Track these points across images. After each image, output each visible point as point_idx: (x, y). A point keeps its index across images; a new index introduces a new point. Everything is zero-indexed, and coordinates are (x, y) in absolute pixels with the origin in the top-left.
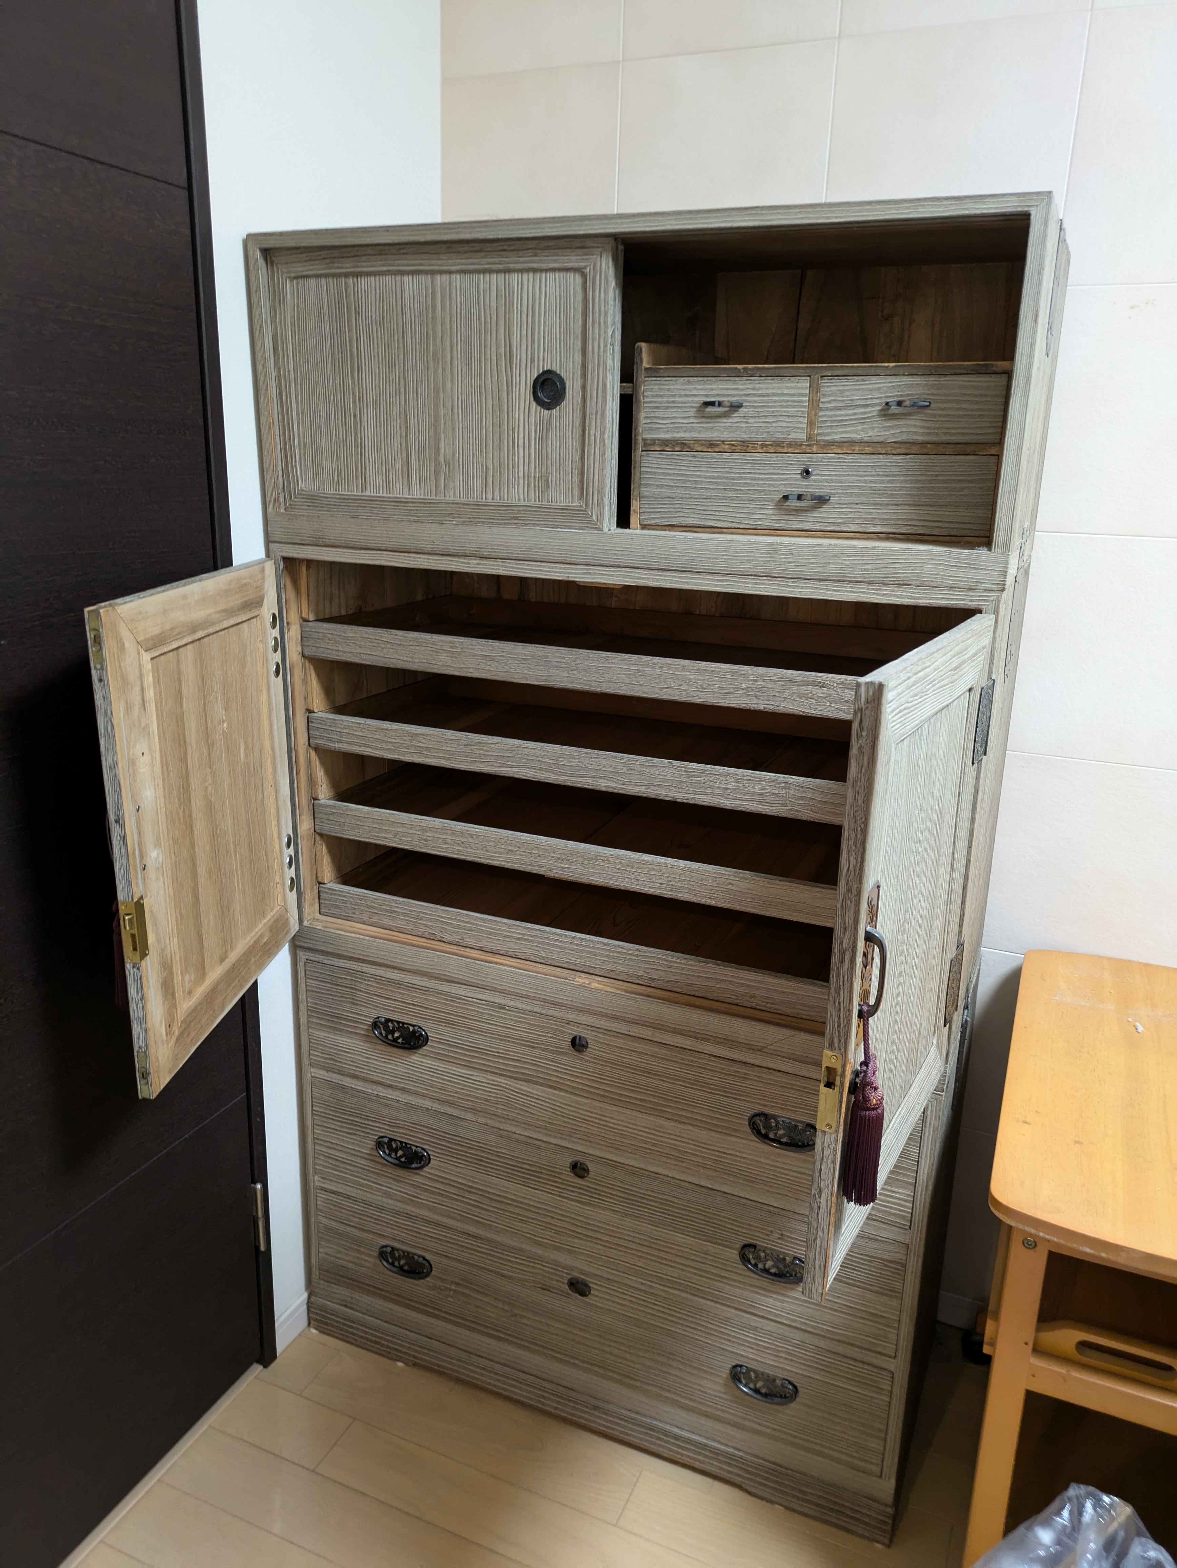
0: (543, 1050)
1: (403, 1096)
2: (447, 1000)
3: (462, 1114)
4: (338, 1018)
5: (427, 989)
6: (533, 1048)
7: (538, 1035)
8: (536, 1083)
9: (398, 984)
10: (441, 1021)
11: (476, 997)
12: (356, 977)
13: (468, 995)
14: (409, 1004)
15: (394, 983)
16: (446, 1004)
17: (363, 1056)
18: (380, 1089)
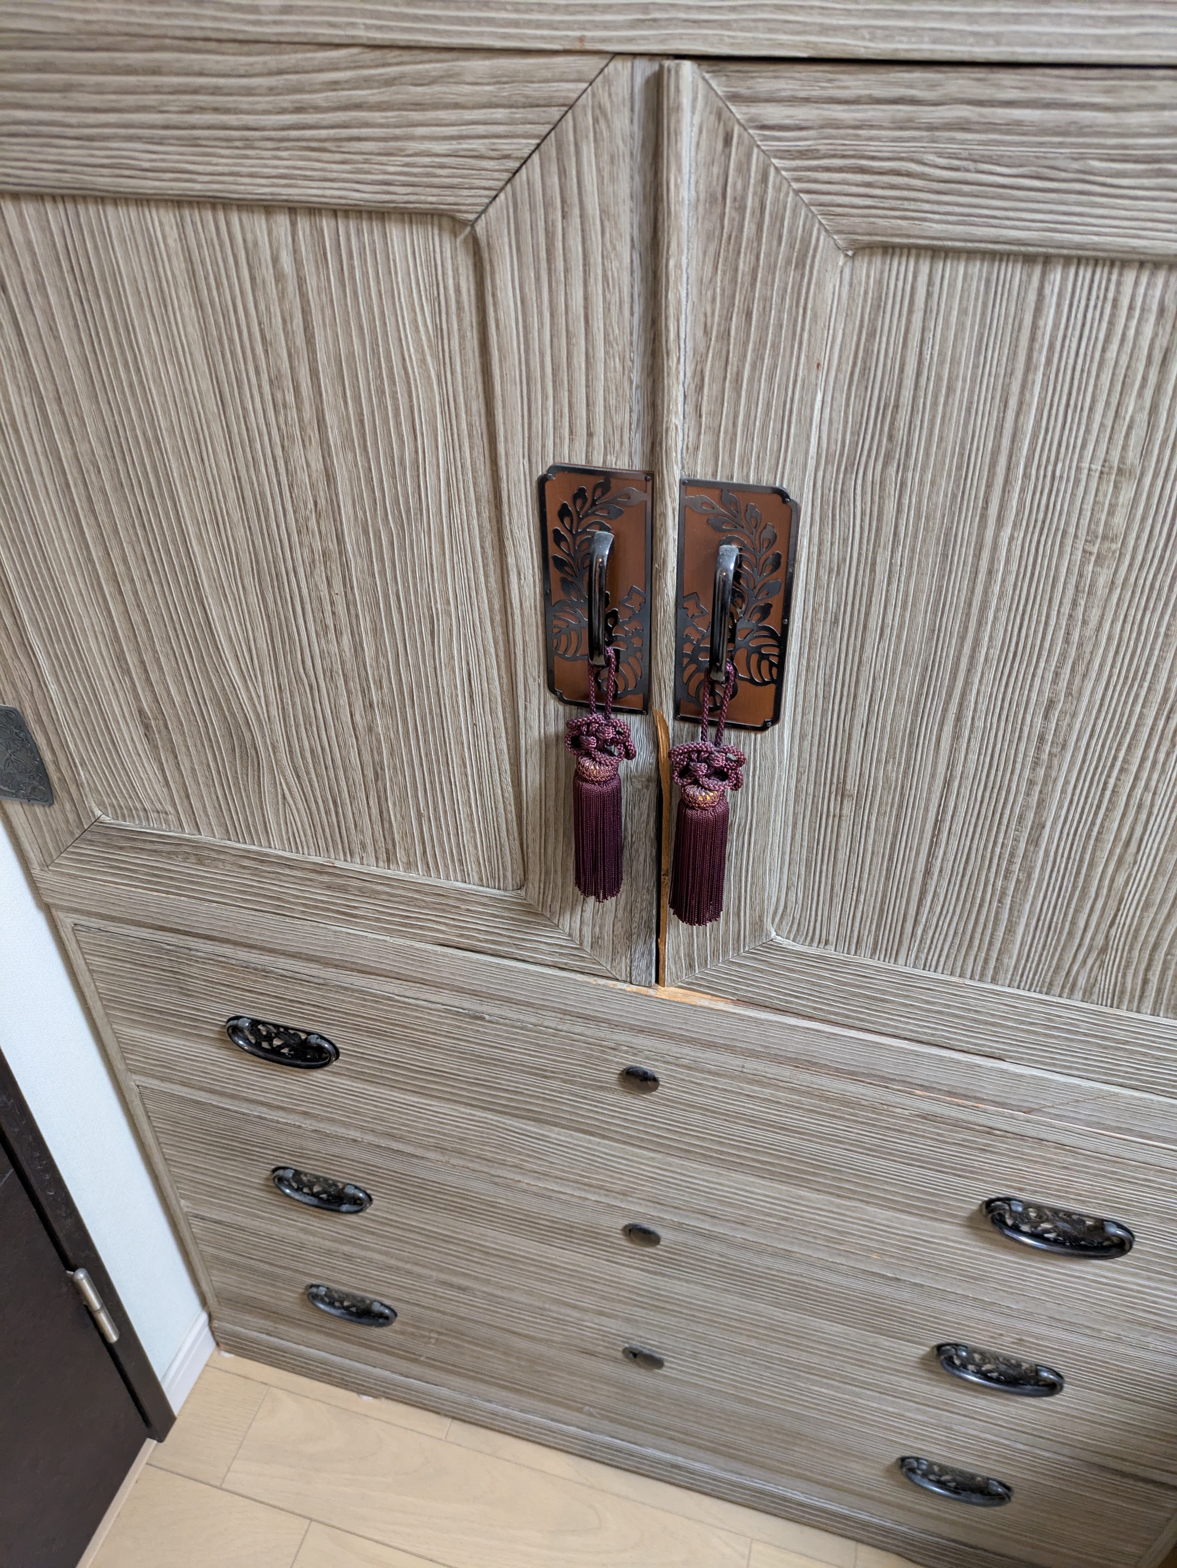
0: (565, 1081)
1: (308, 1122)
2: (365, 1000)
3: (419, 1152)
4: (161, 1012)
5: (321, 981)
6: (546, 1077)
7: (555, 1061)
8: (555, 1125)
9: (264, 971)
10: (357, 1028)
11: (424, 997)
12: (178, 957)
13: (407, 994)
14: (291, 1001)
15: (256, 969)
16: (363, 1006)
17: (220, 1067)
18: (265, 1110)
